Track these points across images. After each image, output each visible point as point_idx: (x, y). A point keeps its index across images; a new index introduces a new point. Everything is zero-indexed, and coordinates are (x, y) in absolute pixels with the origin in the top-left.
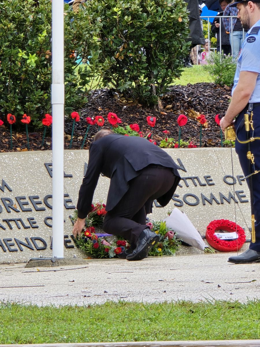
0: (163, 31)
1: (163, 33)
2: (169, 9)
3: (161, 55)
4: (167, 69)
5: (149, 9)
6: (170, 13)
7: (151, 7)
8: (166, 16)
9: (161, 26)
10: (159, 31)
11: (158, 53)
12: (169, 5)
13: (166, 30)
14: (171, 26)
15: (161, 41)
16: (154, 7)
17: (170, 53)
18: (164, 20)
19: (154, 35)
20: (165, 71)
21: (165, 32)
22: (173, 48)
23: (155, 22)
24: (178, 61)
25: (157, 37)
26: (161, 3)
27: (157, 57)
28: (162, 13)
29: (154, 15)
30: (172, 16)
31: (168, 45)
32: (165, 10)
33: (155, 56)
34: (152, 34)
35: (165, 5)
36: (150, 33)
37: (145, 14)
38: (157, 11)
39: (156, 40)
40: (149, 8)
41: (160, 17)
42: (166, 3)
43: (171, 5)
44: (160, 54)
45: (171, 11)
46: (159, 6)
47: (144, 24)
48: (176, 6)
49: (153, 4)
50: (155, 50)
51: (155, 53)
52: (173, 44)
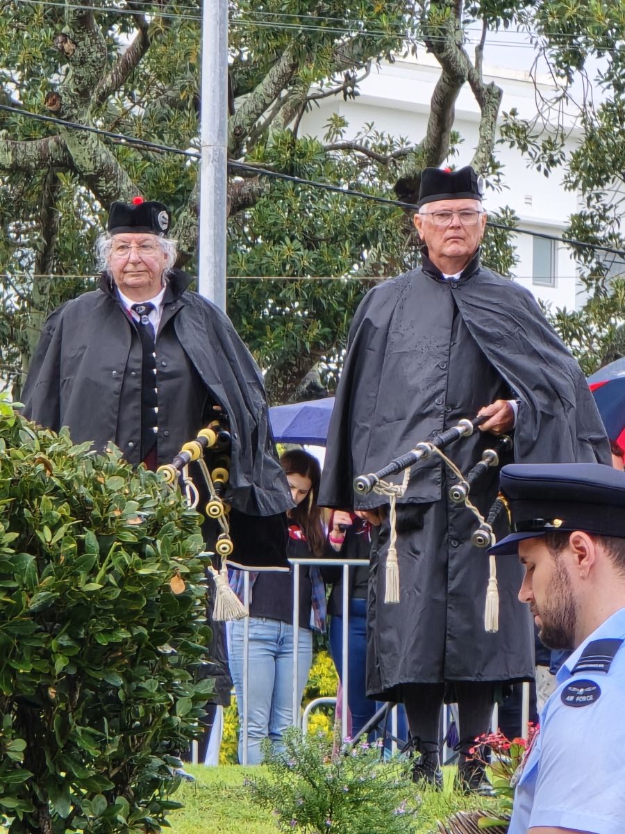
0: (104, 632)
1: (103, 641)
2: (131, 538)
3: (93, 735)
4: (110, 796)
5: (46, 535)
6: (136, 556)
7: (54, 529)
8: (119, 569)
9: (93, 613)
10: (86, 634)
11: (79, 729)
12: (134, 522)
13: (116, 627)
14: (136, 613)
15: (93, 674)
16: (69, 529)
17: (125, 729)
18: (108, 584)
19: (61, 647)
20: (101, 803)
21: (113, 640)
22: (141, 709)
23: (72, 593)
24: (157, 762)
25: (75, 656)
26: (96, 512)
27: (70, 745)
28: (103, 555)
29: (68, 562)
30: (142, 572)
31: (121, 694)
32: (116, 544)
33: (62, 738)
34: (54, 644)
35: (113, 519)
36: (48, 641)
37: (29, 559)
38: (81, 544)
39: (72, 672)
40: (47, 530)
41: (94, 572)
42: (117, 514)
43: (139, 521)
44: (83, 731)
45: (138, 548)
46: (89, 527)
47: (25, 597)
48: (155, 526)
49: (63, 516)
50: (64, 714)
51: (65, 726)
52: (140, 689)
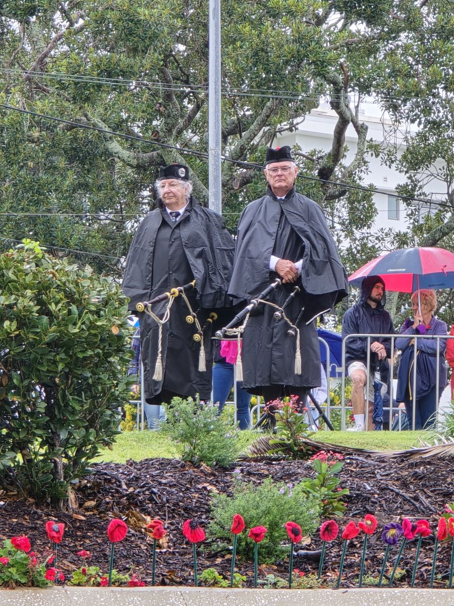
0: (81, 351)
1: (80, 356)
2: (93, 308)
3: (76, 400)
4: (87, 429)
5: (53, 307)
6: (96, 317)
7: (56, 304)
8: (87, 322)
9: (76, 343)
10: (73, 353)
11: (71, 397)
12: (93, 300)
13: (87, 349)
14: (96, 342)
15: (76, 371)
16: (64, 304)
17: (94, 398)
18: (83, 329)
19: (62, 359)
20: (83, 432)
21: (85, 355)
22: (100, 388)
23: (66, 334)
24: (109, 412)
25: (68, 363)
26: (77, 296)
27: (67, 405)
28: (80, 316)
29: (63, 319)
30: (99, 323)
31: (90, 381)
32: (86, 311)
33: (63, 402)
34: (58, 358)
35: (85, 299)
36: (55, 356)
37: (45, 319)
38: (70, 312)
39: (67, 370)
40: (53, 304)
41: (75, 324)
42: (86, 297)
43: (97, 300)
44: (73, 399)
45: (97, 313)
46: (74, 303)
47: (43, 336)
48: (106, 303)
49: (61, 298)
50: (64, 391)
51: (64, 396)
52: (99, 378)
